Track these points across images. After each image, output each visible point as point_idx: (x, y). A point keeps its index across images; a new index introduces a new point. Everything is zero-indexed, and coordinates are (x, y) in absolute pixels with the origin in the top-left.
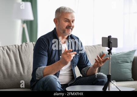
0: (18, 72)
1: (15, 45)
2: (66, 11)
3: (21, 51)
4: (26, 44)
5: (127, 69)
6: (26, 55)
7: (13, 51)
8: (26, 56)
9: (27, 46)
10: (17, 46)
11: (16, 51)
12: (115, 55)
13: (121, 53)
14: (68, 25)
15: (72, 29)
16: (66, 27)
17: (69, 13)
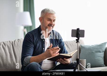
0: (11, 62)
1: (9, 41)
2: (49, 12)
3: (14, 46)
4: (18, 40)
5: (100, 57)
6: (18, 48)
7: (8, 46)
8: (18, 50)
9: (19, 42)
10: (11, 42)
11: (10, 46)
12: (90, 47)
13: (95, 45)
14: (50, 23)
15: (53, 27)
16: (48, 25)
17: (51, 14)
